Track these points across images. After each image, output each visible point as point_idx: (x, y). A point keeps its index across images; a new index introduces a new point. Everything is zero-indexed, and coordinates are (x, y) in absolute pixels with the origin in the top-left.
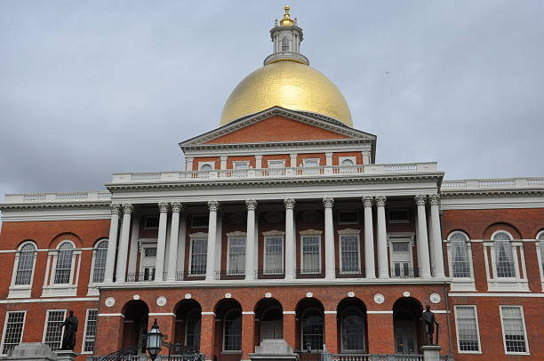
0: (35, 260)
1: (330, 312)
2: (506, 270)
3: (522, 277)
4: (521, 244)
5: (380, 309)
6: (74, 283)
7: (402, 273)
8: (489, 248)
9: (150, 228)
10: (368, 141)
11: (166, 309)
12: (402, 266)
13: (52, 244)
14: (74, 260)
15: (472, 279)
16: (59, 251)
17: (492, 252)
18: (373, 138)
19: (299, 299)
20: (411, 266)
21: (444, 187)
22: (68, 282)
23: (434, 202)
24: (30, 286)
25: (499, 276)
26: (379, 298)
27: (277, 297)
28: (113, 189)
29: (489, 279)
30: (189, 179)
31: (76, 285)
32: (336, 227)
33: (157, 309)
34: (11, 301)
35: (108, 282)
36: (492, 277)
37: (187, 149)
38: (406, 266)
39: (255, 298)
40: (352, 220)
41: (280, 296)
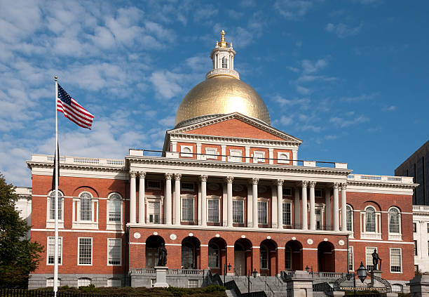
0: (63, 204)
1: (281, 248)
2: (370, 228)
3: (378, 232)
4: (380, 214)
5: (310, 247)
6: (95, 221)
8: (363, 215)
9: (152, 189)
10: (297, 144)
13: (75, 193)
14: (93, 205)
15: (352, 232)
16: (81, 199)
17: (365, 217)
19: (262, 240)
21: (349, 179)
22: (91, 220)
24: (62, 221)
25: (367, 231)
26: (310, 242)
27: (249, 238)
28: (131, 160)
29: (361, 233)
31: (97, 222)
33: (170, 241)
35: (133, 223)
36: (363, 231)
37: (173, 135)
39: (235, 238)
40: (288, 194)
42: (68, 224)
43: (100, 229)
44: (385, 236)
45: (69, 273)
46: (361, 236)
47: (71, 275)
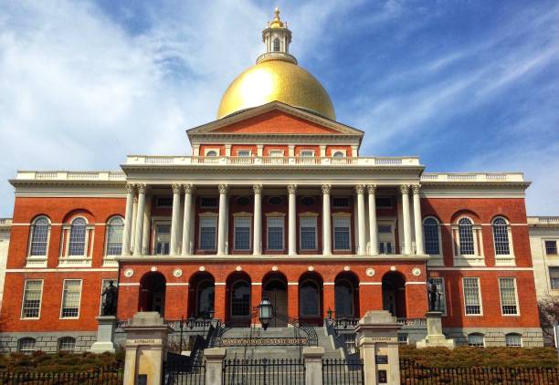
0: (49, 234)
1: (329, 283)
2: (467, 249)
3: (479, 255)
4: (480, 228)
5: (370, 280)
6: (88, 255)
7: (386, 250)
9: (161, 207)
10: (356, 137)
11: (182, 279)
12: (385, 245)
13: (66, 219)
14: (87, 234)
15: (441, 256)
16: (72, 226)
17: (457, 233)
18: (360, 134)
19: (301, 272)
20: (393, 245)
22: (83, 254)
23: (416, 191)
24: (45, 257)
25: (462, 254)
26: (370, 272)
27: (282, 270)
28: (129, 170)
29: (454, 257)
30: (196, 163)
31: (91, 257)
32: (332, 211)
33: (173, 279)
34: (28, 271)
35: (124, 255)
36: (456, 254)
37: (194, 136)
38: (389, 245)
39: (263, 270)
40: (343, 205)
41: (285, 269)
42: (53, 263)
43: (94, 266)
44: (490, 261)
45: (47, 330)
46: (454, 260)
47: (50, 334)
